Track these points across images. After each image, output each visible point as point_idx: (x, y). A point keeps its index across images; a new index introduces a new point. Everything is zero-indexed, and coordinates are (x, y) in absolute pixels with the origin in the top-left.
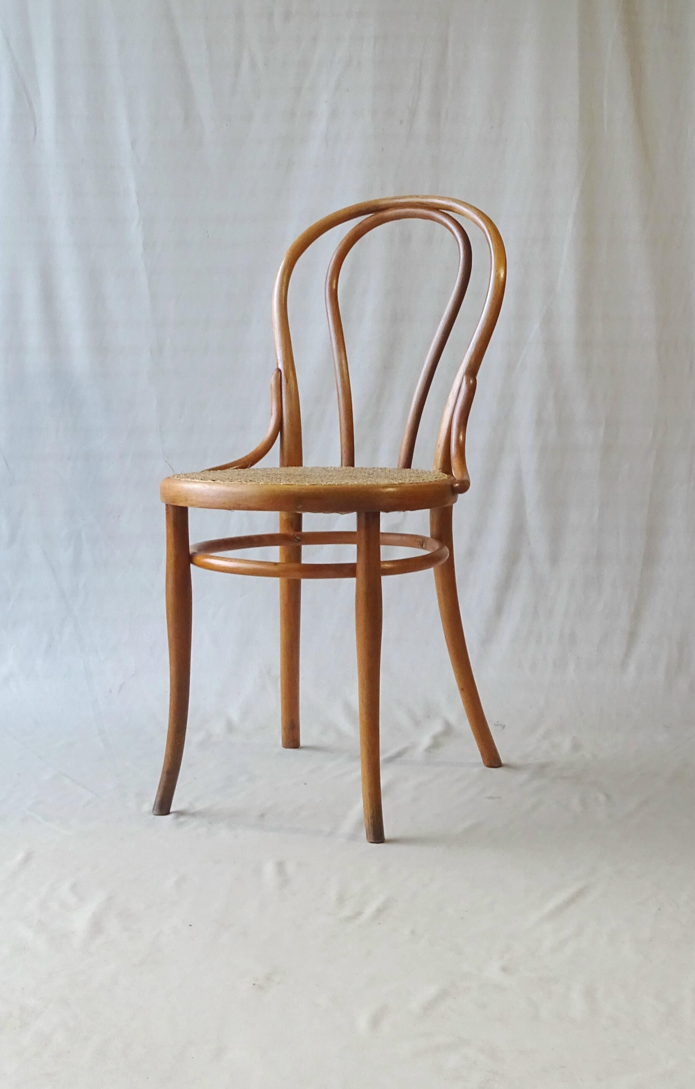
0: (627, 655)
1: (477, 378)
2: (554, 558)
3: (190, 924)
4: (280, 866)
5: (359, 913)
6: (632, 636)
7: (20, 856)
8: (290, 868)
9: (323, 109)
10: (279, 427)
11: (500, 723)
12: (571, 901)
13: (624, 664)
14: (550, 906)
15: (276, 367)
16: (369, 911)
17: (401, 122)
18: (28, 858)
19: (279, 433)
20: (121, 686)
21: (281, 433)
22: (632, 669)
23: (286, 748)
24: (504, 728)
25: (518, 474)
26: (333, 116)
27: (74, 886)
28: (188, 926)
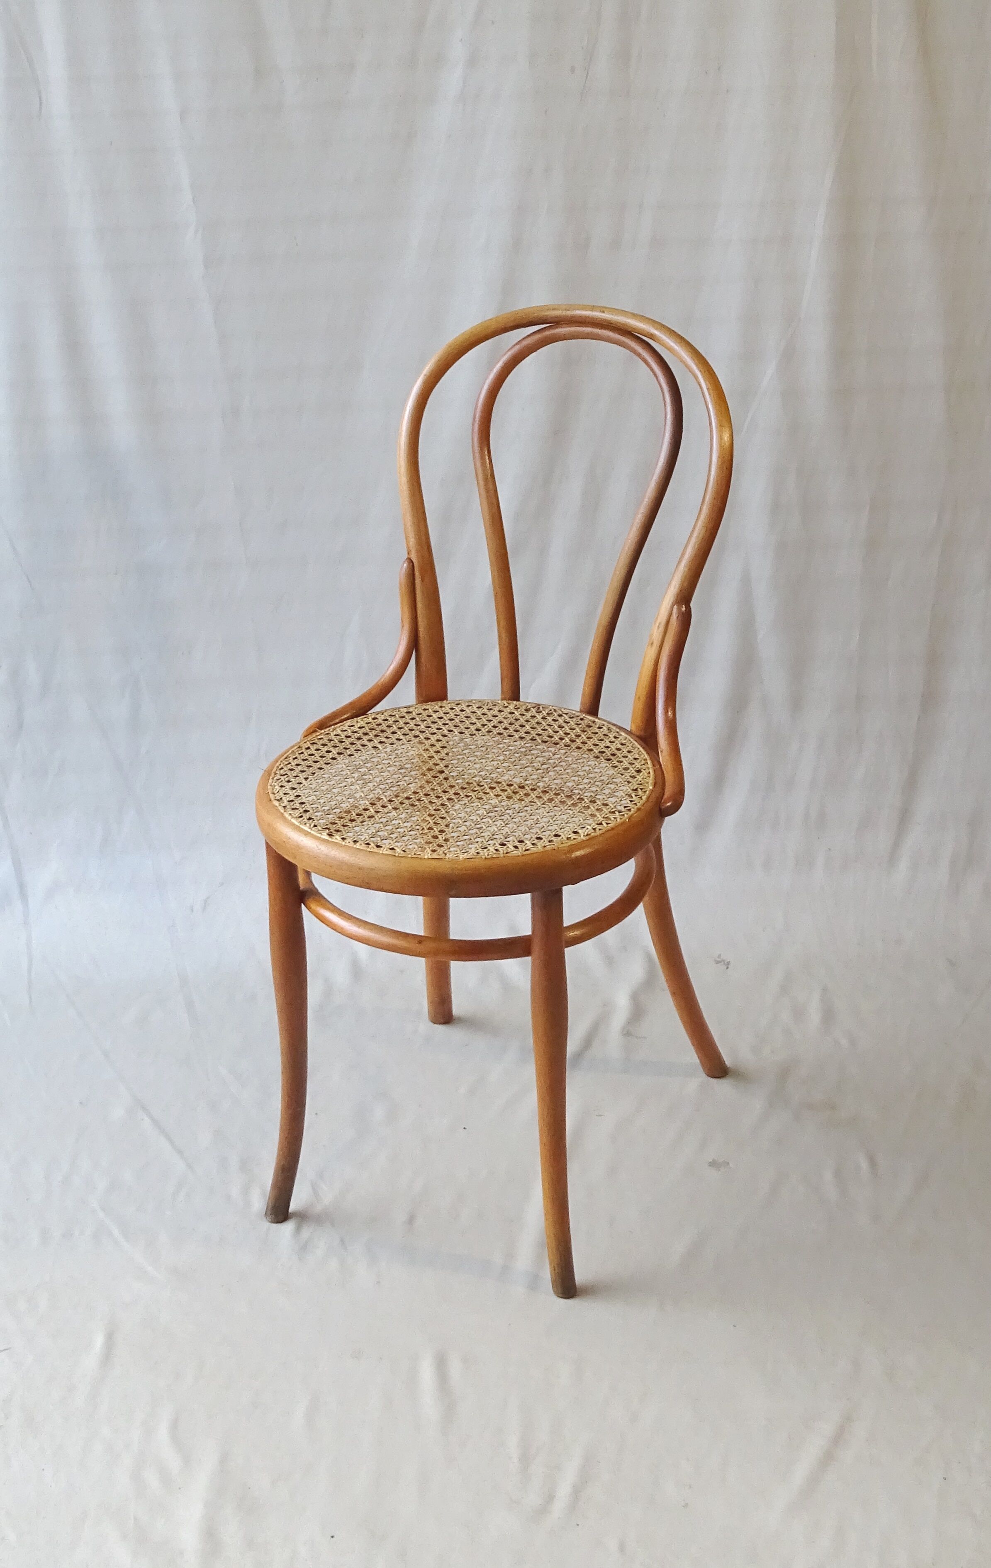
0: (896, 845)
1: (691, 605)
2: (796, 703)
3: (332, 1534)
4: (441, 1363)
5: (550, 1498)
6: (904, 816)
7: (99, 1341)
8: (455, 1369)
9: (458, 52)
10: (414, 643)
11: (722, 958)
12: (828, 1459)
13: (892, 858)
14: (800, 1473)
15: (406, 557)
16: (564, 1491)
17: (573, 70)
18: (110, 1338)
19: (414, 651)
20: (206, 901)
21: (416, 651)
22: (903, 865)
23: (434, 1023)
24: (727, 968)
25: (746, 581)
26: (473, 61)
27: (175, 1425)
28: (330, 1537)
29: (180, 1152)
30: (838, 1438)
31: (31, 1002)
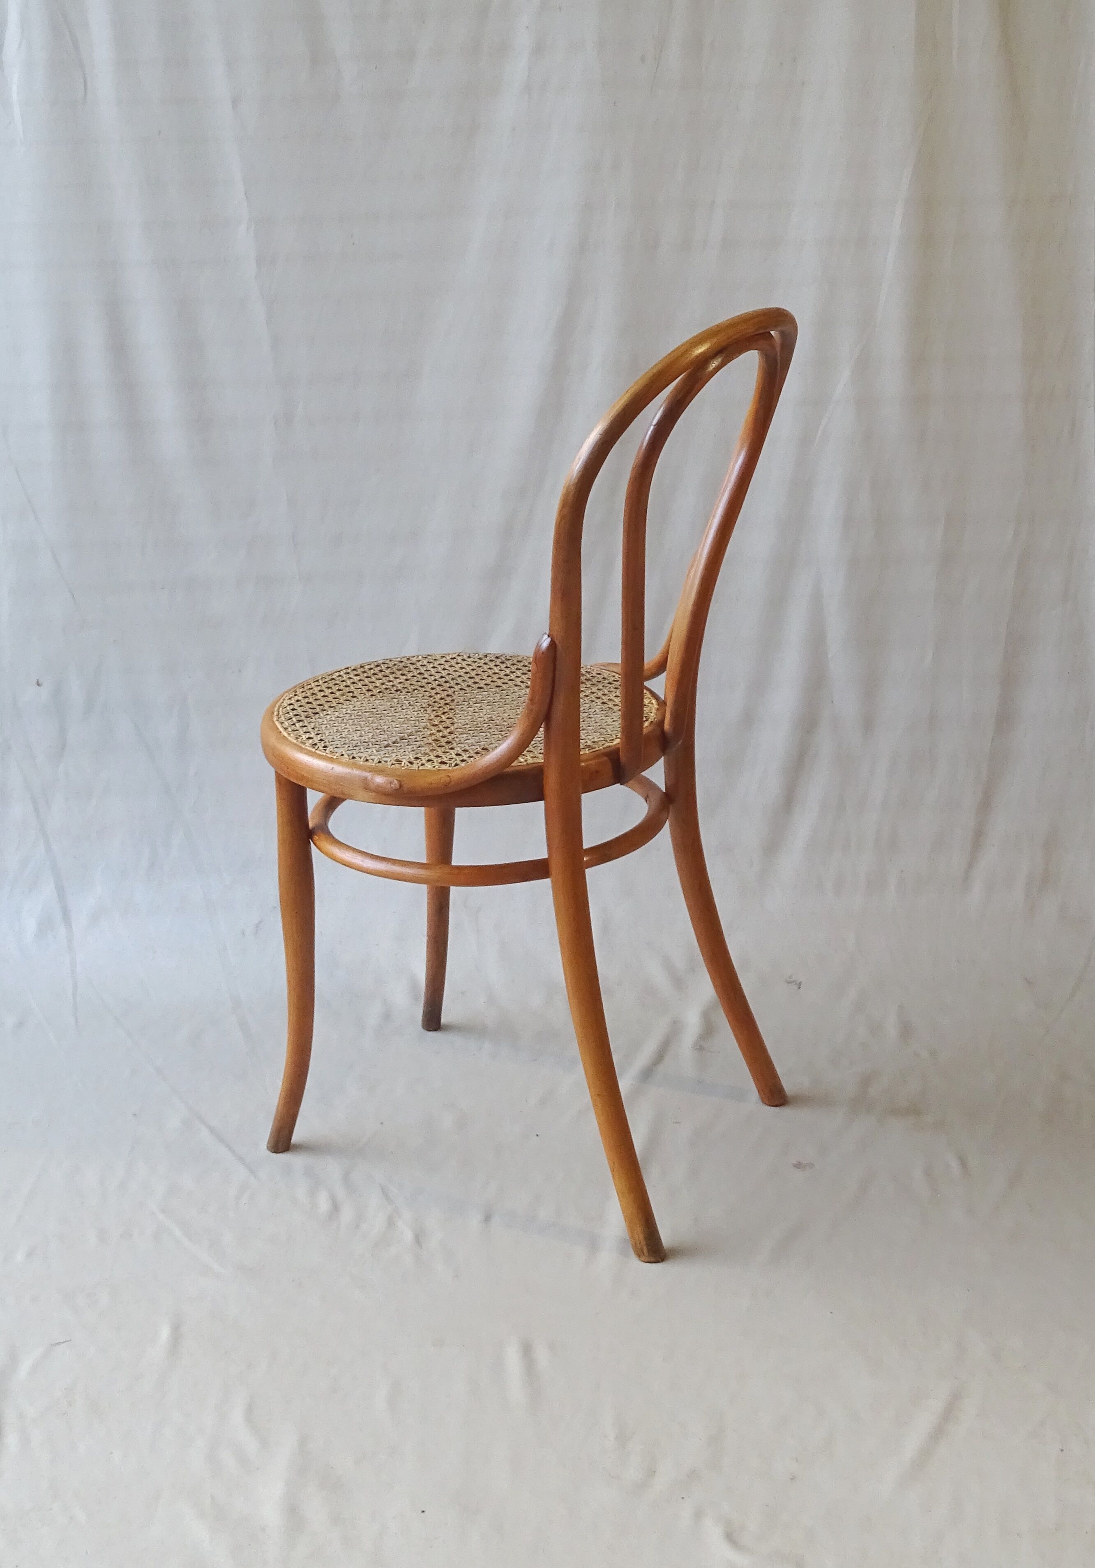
2: (868, 724)
3: (423, 1510)
4: (527, 1350)
5: (650, 1473)
6: (978, 836)
7: (165, 1333)
8: (542, 1356)
9: (523, 39)
11: (794, 978)
12: (938, 1433)
13: (967, 880)
14: (912, 1443)
17: (643, 59)
18: (176, 1330)
20: (257, 926)
22: (978, 887)
24: (800, 988)
25: (817, 598)
26: (539, 49)
27: (250, 1410)
28: (420, 1512)
29: (241, 1159)
30: (949, 1414)
31: (77, 1022)
